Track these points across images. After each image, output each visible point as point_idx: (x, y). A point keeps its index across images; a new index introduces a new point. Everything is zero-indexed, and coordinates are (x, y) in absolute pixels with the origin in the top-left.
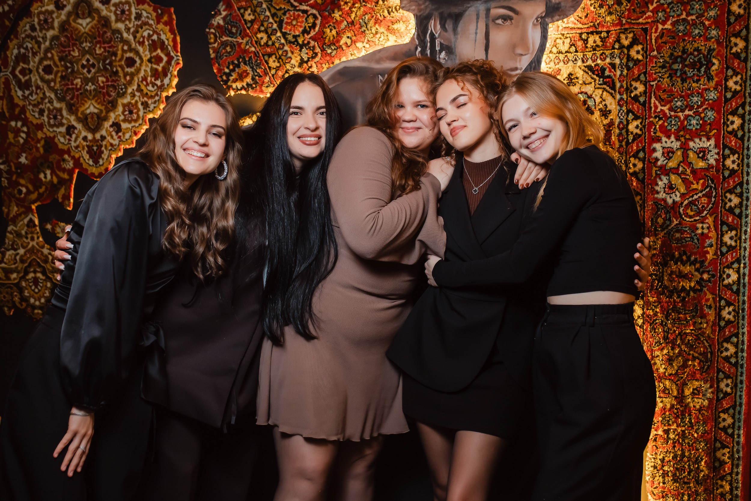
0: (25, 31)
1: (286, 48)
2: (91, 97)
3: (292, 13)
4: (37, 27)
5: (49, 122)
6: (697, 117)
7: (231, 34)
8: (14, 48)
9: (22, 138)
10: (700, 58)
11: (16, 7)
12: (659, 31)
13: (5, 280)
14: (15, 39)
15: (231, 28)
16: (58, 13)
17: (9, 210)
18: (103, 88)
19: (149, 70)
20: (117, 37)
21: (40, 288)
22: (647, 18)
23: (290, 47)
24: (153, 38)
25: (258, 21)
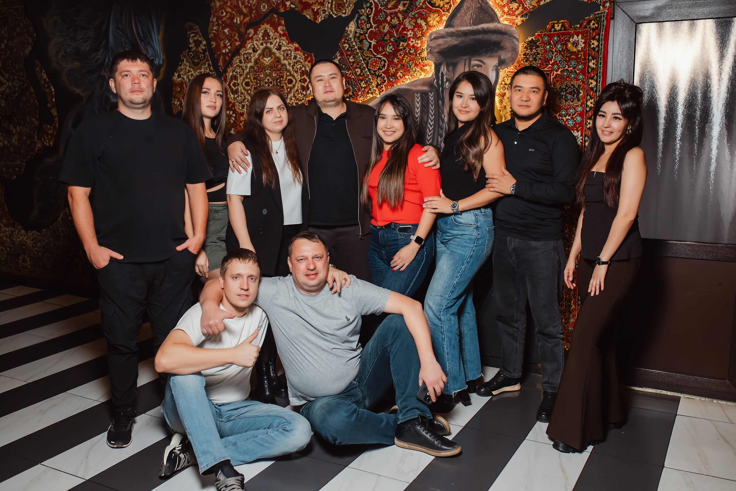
1: (370, 77)
3: (373, 59)
4: (243, 61)
6: (572, 120)
8: (230, 72)
10: (574, 90)
11: (232, 50)
12: (555, 74)
14: (231, 67)
16: (254, 54)
19: (300, 86)
20: (284, 68)
22: (549, 68)
23: (372, 77)
24: (302, 69)
25: (356, 62)
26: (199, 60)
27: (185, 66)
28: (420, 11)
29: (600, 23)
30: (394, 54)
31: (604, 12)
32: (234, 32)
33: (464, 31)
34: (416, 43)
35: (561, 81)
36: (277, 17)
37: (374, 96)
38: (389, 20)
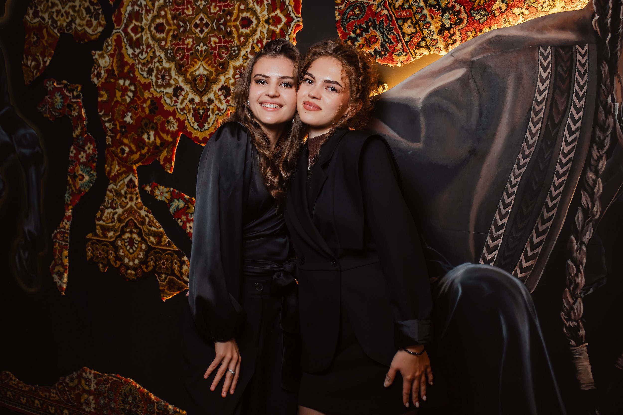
2: (201, 59)
5: (156, 82)
8: (128, 5)
9: (129, 97)
13: (102, 238)
17: (111, 169)
18: (215, 49)
21: (135, 249)
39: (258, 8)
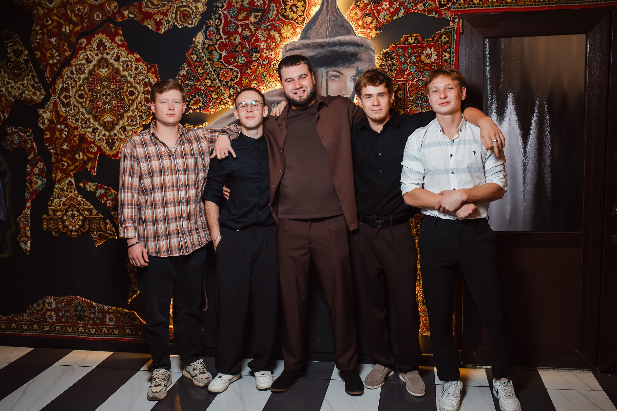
0: (67, 74)
1: (221, 88)
2: (108, 112)
3: (224, 70)
4: (75, 73)
5: (82, 126)
7: (190, 79)
8: (60, 84)
9: (65, 134)
11: (61, 61)
12: (410, 84)
13: (53, 216)
14: (60, 79)
15: (191, 76)
16: (88, 65)
17: (56, 176)
18: (115, 107)
19: (143, 98)
20: (124, 80)
21: (75, 220)
22: (404, 78)
23: (224, 88)
24: (145, 80)
25: (206, 73)
26: (21, 71)
27: (2, 78)
28: (273, 23)
29: (450, 37)
30: (247, 65)
31: (454, 27)
32: (63, 42)
33: (320, 42)
34: (270, 54)
35: (417, 91)
36: (113, 27)
37: (226, 107)
38: (240, 32)
39: (138, 86)
